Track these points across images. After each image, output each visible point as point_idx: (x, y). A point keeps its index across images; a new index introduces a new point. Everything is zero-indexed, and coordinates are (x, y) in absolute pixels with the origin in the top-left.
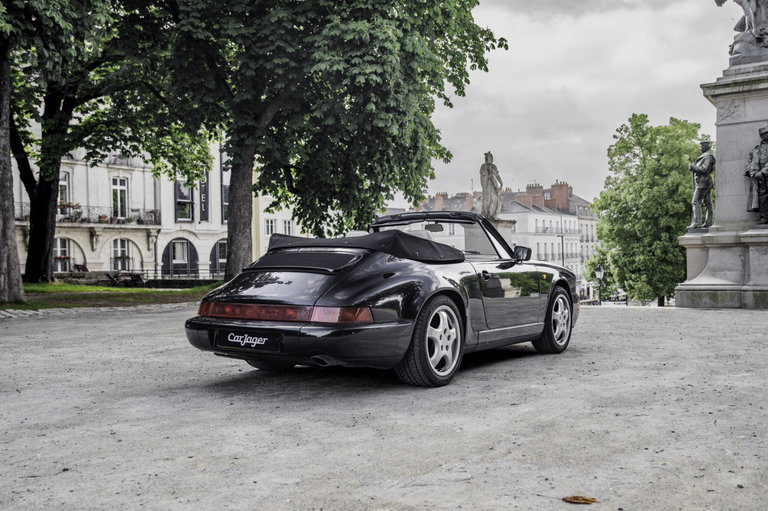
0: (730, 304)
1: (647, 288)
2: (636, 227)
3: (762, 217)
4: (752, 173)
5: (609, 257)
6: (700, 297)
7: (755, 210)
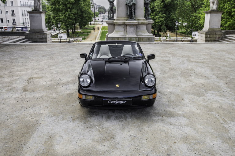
1: (65, 27)
2: (60, 7)
3: (129, 17)
4: (128, 4)
5: (52, 16)
7: (128, 15)
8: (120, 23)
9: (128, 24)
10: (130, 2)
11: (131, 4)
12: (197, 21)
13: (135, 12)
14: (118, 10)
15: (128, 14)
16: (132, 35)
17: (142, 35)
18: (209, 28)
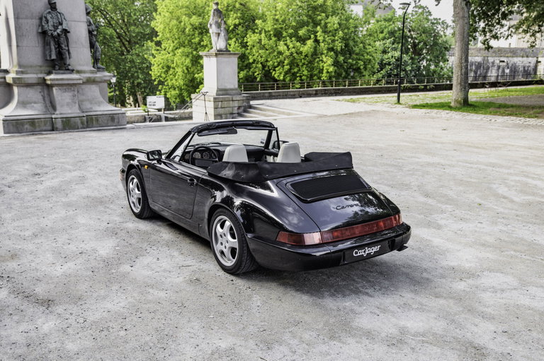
0: (45, 128)
4: (50, 33)
6: (23, 124)
7: (53, 60)
8: (30, 82)
9: (56, 82)
10: (56, 28)
11: (59, 31)
12: (137, 72)
13: (69, 53)
14: (17, 46)
15: (54, 57)
16: (70, 111)
17: (94, 109)
18: (218, 88)
